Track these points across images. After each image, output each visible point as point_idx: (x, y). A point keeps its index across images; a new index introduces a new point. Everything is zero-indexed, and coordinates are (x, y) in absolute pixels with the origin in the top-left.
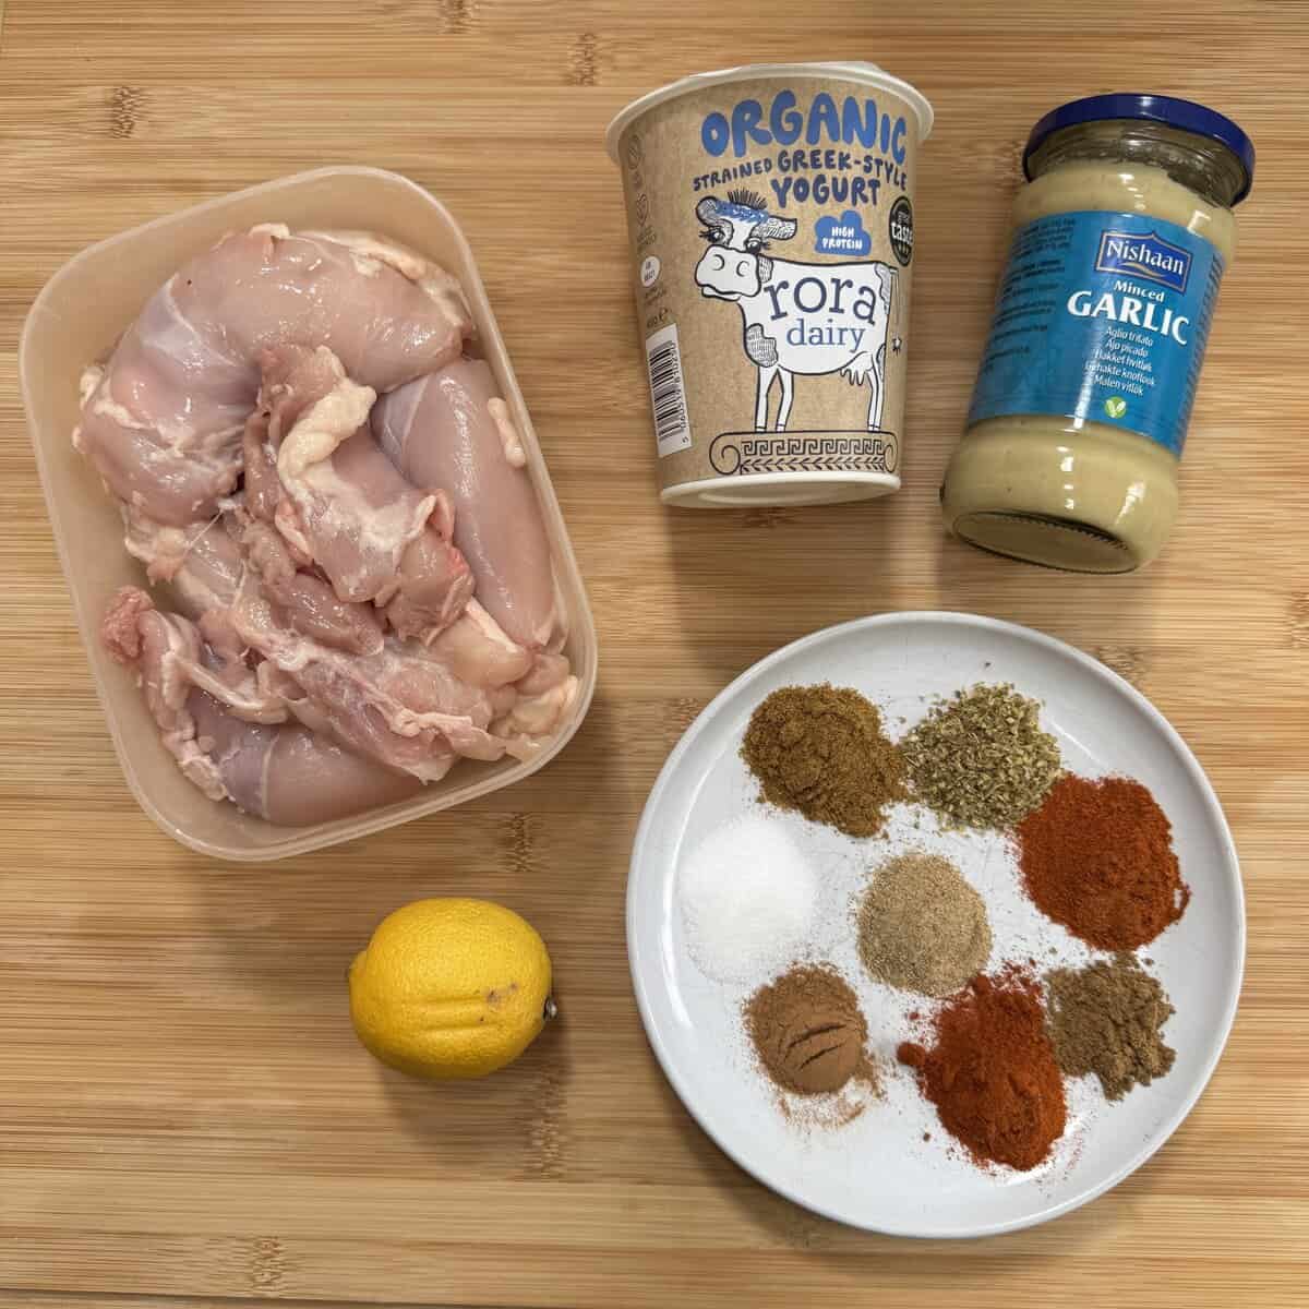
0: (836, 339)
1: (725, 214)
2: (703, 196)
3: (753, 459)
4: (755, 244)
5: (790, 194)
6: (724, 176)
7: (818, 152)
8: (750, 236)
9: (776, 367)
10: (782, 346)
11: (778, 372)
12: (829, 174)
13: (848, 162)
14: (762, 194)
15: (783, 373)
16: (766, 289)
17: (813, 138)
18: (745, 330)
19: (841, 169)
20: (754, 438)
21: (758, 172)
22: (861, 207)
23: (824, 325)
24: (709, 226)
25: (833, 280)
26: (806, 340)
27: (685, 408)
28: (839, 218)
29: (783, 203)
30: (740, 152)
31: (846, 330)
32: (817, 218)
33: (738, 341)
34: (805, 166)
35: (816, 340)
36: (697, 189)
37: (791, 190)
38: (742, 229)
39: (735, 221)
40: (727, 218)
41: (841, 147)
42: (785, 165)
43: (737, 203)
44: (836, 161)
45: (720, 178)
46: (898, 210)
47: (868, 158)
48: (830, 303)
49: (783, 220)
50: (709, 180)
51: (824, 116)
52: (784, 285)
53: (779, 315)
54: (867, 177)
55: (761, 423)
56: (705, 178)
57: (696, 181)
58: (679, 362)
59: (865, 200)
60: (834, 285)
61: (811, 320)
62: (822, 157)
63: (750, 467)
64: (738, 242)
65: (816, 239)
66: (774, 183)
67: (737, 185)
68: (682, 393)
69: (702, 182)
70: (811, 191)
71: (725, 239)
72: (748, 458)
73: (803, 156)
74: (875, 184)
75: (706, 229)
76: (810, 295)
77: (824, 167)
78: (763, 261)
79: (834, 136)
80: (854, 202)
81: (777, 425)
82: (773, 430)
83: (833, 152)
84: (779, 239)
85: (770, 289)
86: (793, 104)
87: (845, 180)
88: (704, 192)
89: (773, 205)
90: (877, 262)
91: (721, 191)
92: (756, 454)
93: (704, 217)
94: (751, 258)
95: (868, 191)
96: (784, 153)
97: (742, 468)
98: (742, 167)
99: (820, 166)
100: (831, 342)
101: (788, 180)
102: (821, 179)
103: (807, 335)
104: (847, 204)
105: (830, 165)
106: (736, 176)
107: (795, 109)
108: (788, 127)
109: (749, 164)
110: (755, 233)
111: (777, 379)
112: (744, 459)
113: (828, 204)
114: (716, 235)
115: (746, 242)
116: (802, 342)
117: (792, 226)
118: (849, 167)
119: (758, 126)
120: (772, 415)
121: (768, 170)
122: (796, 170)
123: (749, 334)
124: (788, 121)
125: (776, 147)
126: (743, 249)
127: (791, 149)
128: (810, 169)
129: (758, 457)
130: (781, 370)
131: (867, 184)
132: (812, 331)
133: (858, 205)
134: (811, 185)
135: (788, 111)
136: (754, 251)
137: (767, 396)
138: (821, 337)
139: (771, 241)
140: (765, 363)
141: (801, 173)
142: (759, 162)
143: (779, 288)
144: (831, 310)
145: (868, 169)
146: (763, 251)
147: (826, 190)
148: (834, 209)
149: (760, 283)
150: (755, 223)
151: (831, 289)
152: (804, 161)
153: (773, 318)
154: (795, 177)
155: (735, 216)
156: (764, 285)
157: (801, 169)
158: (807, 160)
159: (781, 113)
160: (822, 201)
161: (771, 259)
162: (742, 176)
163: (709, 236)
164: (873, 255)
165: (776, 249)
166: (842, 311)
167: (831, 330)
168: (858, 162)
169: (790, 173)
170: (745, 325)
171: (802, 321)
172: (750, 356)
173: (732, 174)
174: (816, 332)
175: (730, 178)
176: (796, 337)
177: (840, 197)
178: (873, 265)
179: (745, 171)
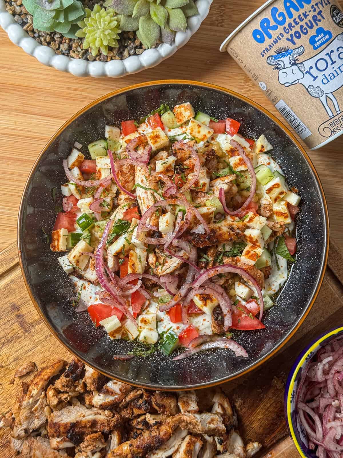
0: (339, 72)
1: (278, 58)
2: (267, 57)
3: (335, 127)
4: (293, 62)
5: (295, 39)
6: (270, 47)
7: (295, 19)
8: (290, 61)
9: (325, 95)
10: (322, 86)
11: (326, 96)
12: (303, 23)
13: (307, 14)
14: (286, 46)
15: (328, 95)
16: (306, 73)
17: (291, 15)
18: (307, 90)
19: (306, 18)
20: (331, 121)
21: (280, 39)
22: (321, 25)
23: (332, 71)
24: (275, 65)
25: (326, 55)
26: (329, 80)
27: (302, 123)
28: (316, 34)
29: (294, 43)
30: (270, 37)
31: (340, 66)
32: (309, 40)
33: (307, 95)
34: (294, 27)
35: (332, 77)
36: (263, 56)
37: (294, 37)
38: (286, 60)
39: (282, 59)
40: (279, 59)
41: (301, 11)
42: (287, 31)
43: (279, 53)
44: (303, 17)
45: (269, 48)
46: (333, 12)
47: (312, 7)
48: (330, 62)
49: (298, 48)
50: (265, 51)
51: (290, 7)
52: (311, 68)
53: (315, 78)
54: (316, 13)
55: (331, 114)
56: (264, 51)
57: (261, 54)
58: (290, 110)
59: (320, 21)
60: (327, 56)
61: (327, 72)
62: (297, 20)
63: (336, 130)
64: (287, 64)
65: (312, 46)
66: (288, 39)
67: (275, 48)
68: (298, 119)
69: (264, 53)
70: (301, 33)
71: (283, 66)
72: (334, 128)
73: (291, 24)
74: (320, 13)
75: (274, 67)
76: (322, 65)
77: (300, 22)
78: (299, 65)
79: (297, 10)
80: (317, 25)
81: (337, 112)
82: (336, 114)
83: (300, 15)
84: (300, 55)
85: (307, 72)
86: (278, 10)
87: (310, 21)
88: (266, 56)
89: (291, 46)
90: (337, 36)
91: (272, 52)
92: (335, 125)
93: (271, 63)
94: (295, 67)
95: (319, 17)
96: (285, 28)
97: (333, 132)
98: (274, 41)
99: (299, 23)
100: (338, 74)
101: (291, 35)
102: (302, 27)
103: (329, 78)
104: (315, 27)
105: (302, 20)
106: (274, 45)
107: (279, 11)
108: (280, 19)
109: (275, 39)
110: (291, 59)
111: (327, 98)
112: (332, 129)
113: (309, 33)
114: (279, 67)
115: (290, 63)
116: (328, 81)
117: (302, 48)
118: (308, 15)
119: (271, 25)
120: (333, 110)
121: (283, 36)
122: (292, 30)
123: (309, 90)
124: (279, 17)
125: (281, 28)
126: (291, 65)
127: (286, 25)
128: (296, 26)
129: (337, 125)
130: (327, 94)
131: (317, 15)
132: (329, 75)
133: (319, 24)
134: (300, 31)
135: (277, 13)
136: (295, 64)
137: (327, 105)
138: (333, 75)
139: (298, 57)
140: (320, 95)
141: (294, 30)
142: (278, 36)
143: (310, 70)
144: (332, 64)
145: (314, 11)
146: (297, 62)
147: (306, 29)
148: (312, 32)
149: (303, 73)
150: (289, 56)
151: (327, 58)
152: (292, 25)
153: (314, 80)
154: (293, 32)
155: (281, 57)
156: (304, 72)
157: (293, 28)
158: (293, 24)
159: (275, 16)
160: (306, 33)
161: (301, 63)
162: (276, 44)
163: (277, 68)
164: (334, 35)
165: (301, 59)
166: (335, 62)
167: (335, 70)
168: (310, 11)
169: (291, 32)
170: (306, 88)
171: (324, 75)
172: (314, 97)
173: (272, 45)
174: (331, 75)
175: (272, 47)
176: (325, 81)
177: (311, 27)
178: (336, 39)
179: (276, 42)
